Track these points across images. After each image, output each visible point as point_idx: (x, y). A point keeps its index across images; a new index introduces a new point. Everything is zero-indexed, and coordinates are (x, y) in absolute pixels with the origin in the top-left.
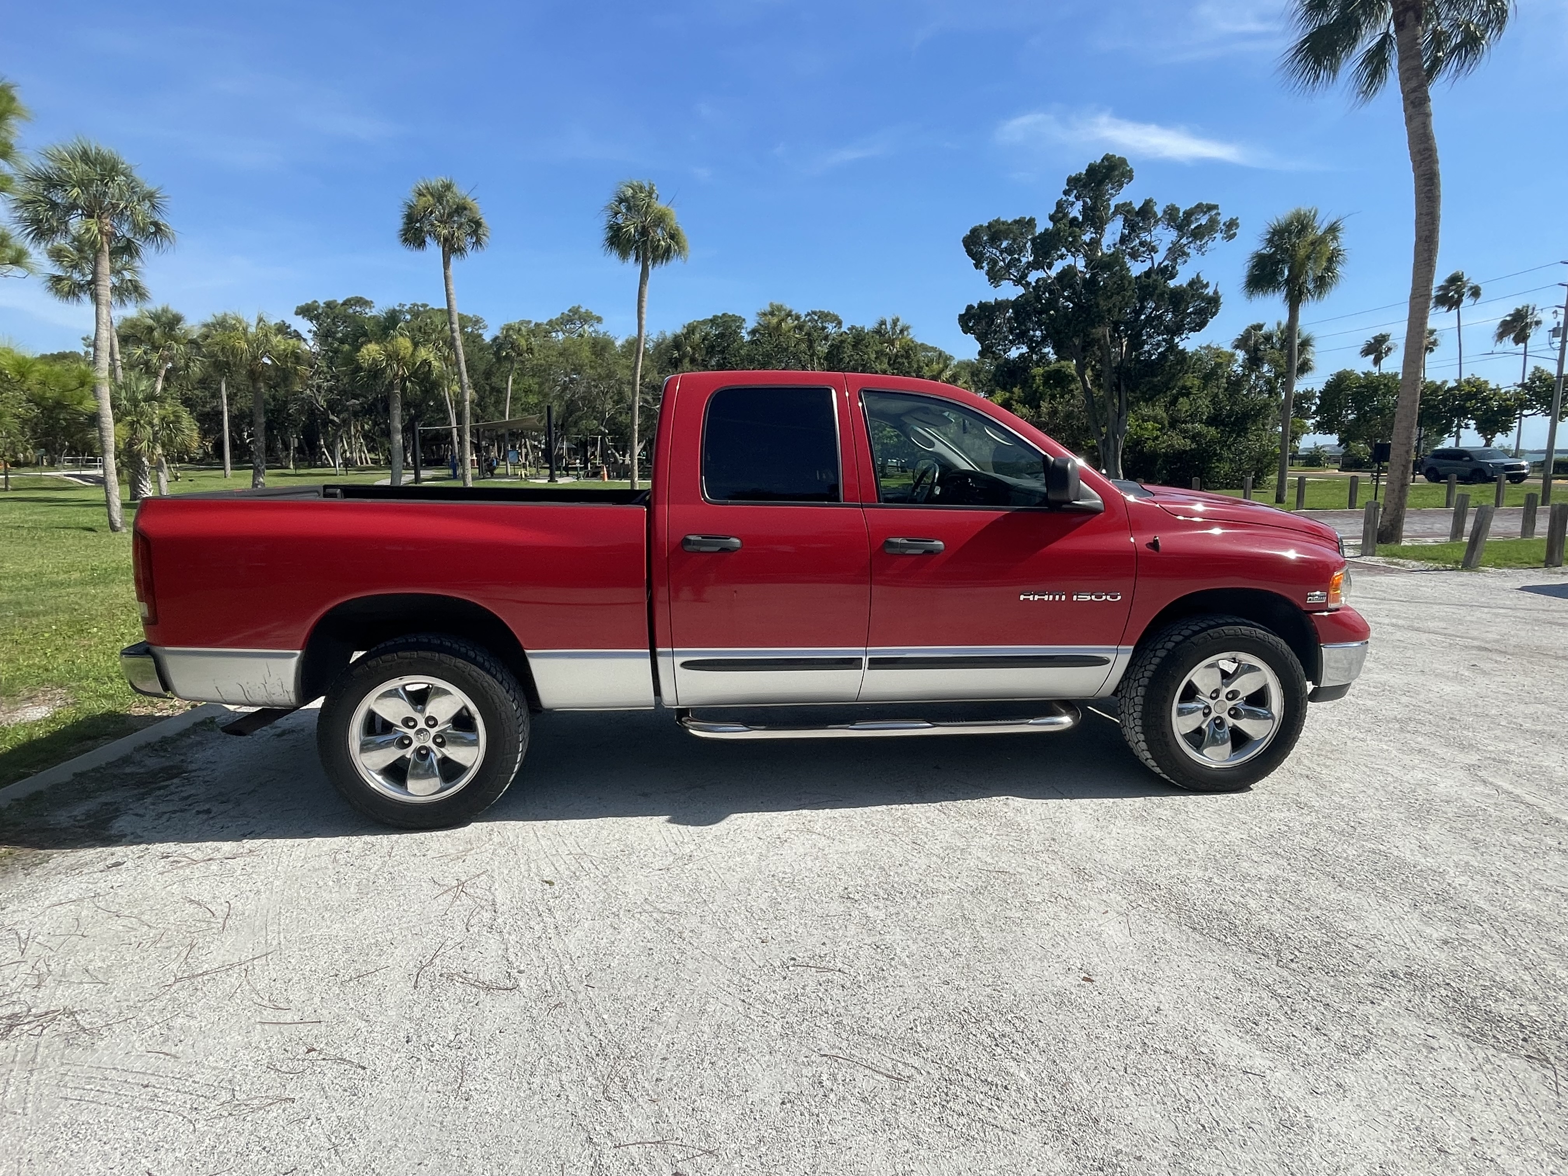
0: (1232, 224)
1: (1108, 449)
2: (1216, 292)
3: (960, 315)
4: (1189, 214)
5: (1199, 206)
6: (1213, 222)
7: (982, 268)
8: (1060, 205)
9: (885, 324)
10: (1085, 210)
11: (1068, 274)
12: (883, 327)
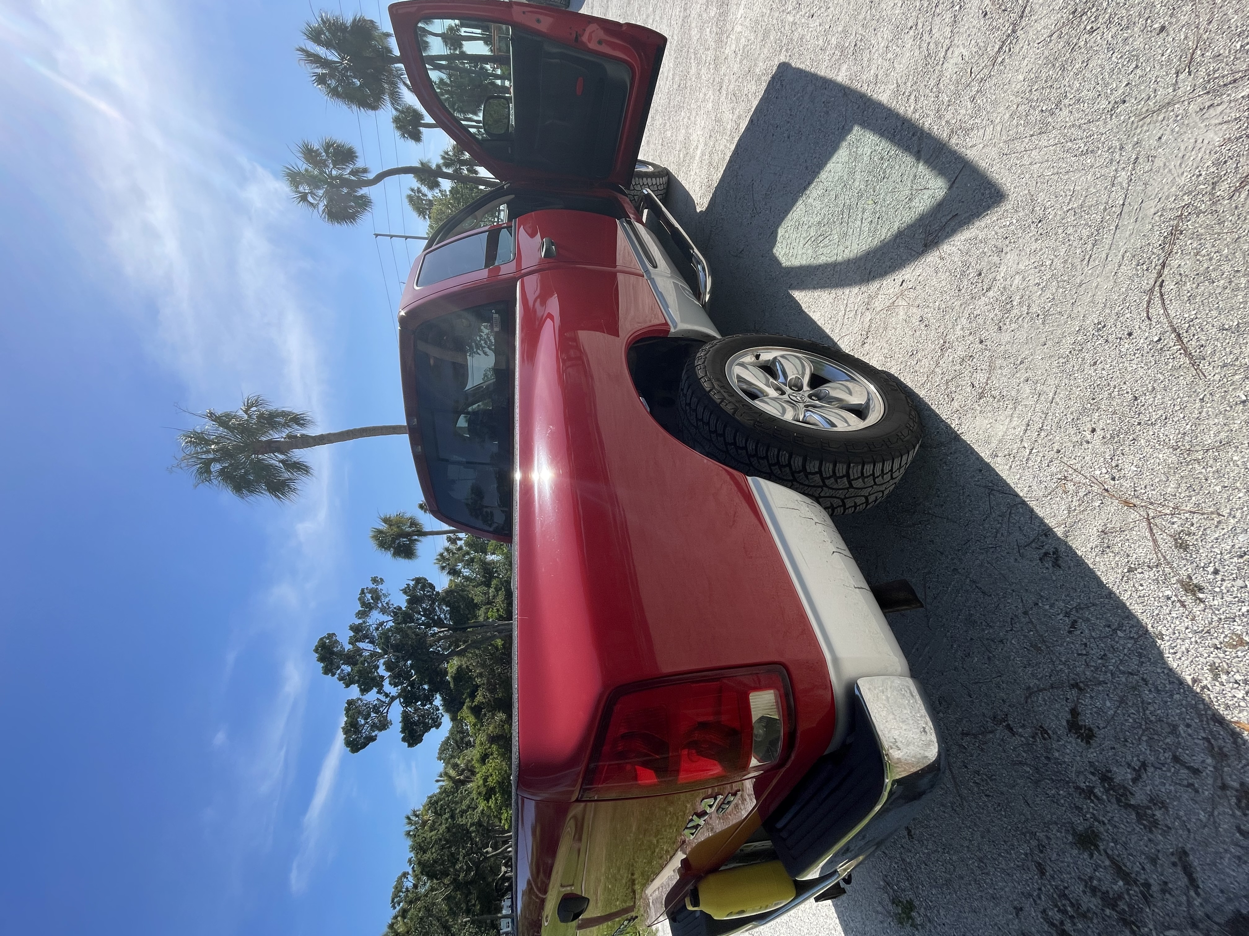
0: (374, 580)
1: (503, 630)
2: (413, 580)
3: (409, 747)
4: (363, 604)
5: (360, 599)
6: (371, 591)
7: (376, 736)
8: (341, 679)
9: (410, 831)
10: (347, 663)
11: (389, 667)
12: (411, 833)
